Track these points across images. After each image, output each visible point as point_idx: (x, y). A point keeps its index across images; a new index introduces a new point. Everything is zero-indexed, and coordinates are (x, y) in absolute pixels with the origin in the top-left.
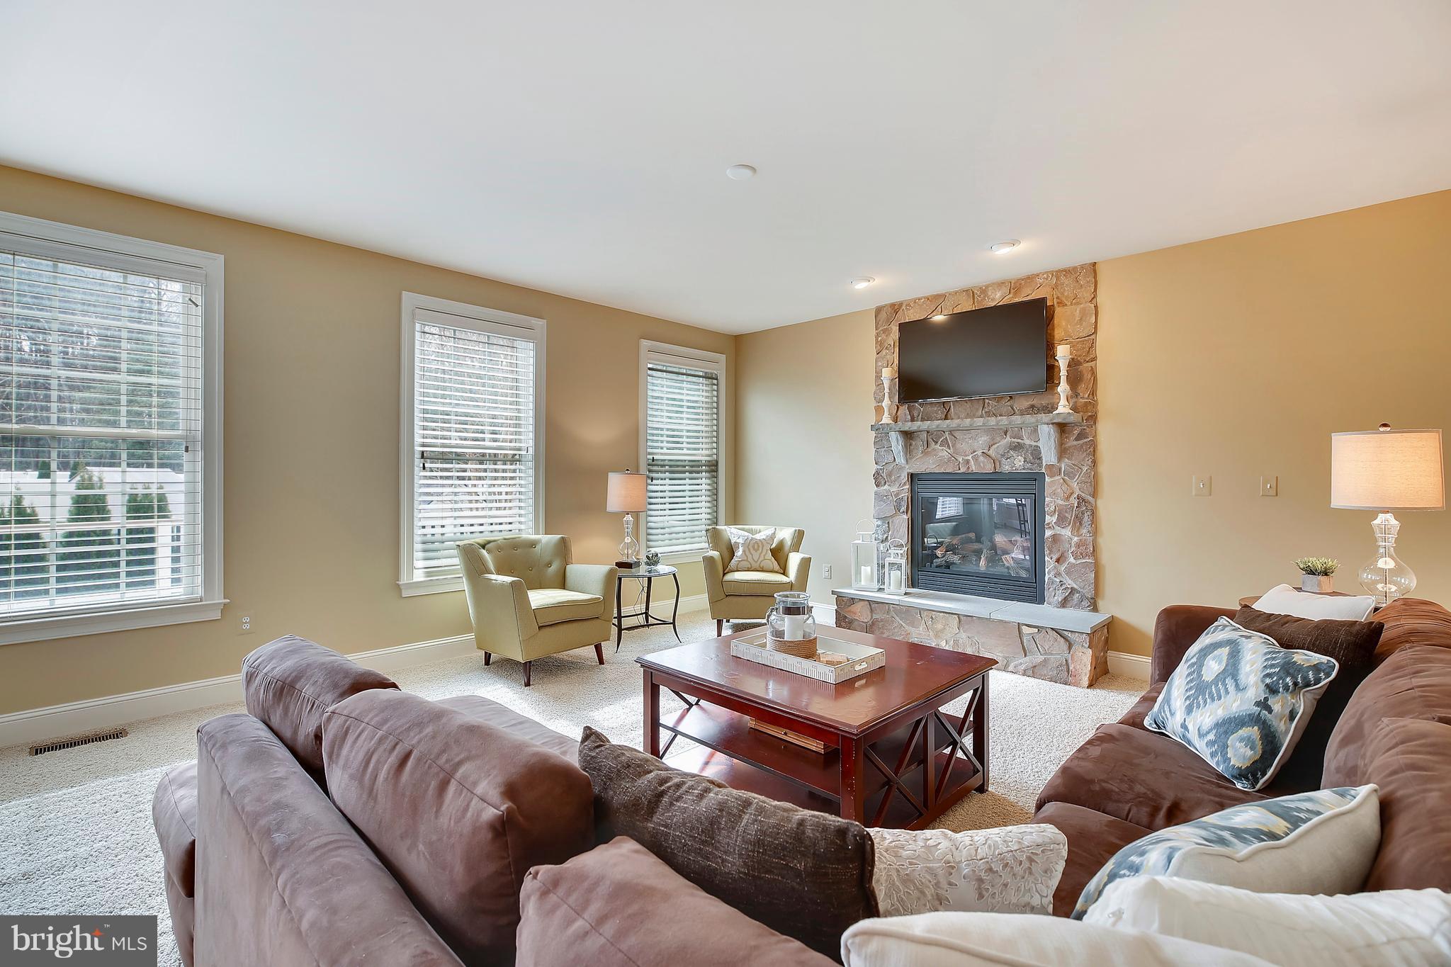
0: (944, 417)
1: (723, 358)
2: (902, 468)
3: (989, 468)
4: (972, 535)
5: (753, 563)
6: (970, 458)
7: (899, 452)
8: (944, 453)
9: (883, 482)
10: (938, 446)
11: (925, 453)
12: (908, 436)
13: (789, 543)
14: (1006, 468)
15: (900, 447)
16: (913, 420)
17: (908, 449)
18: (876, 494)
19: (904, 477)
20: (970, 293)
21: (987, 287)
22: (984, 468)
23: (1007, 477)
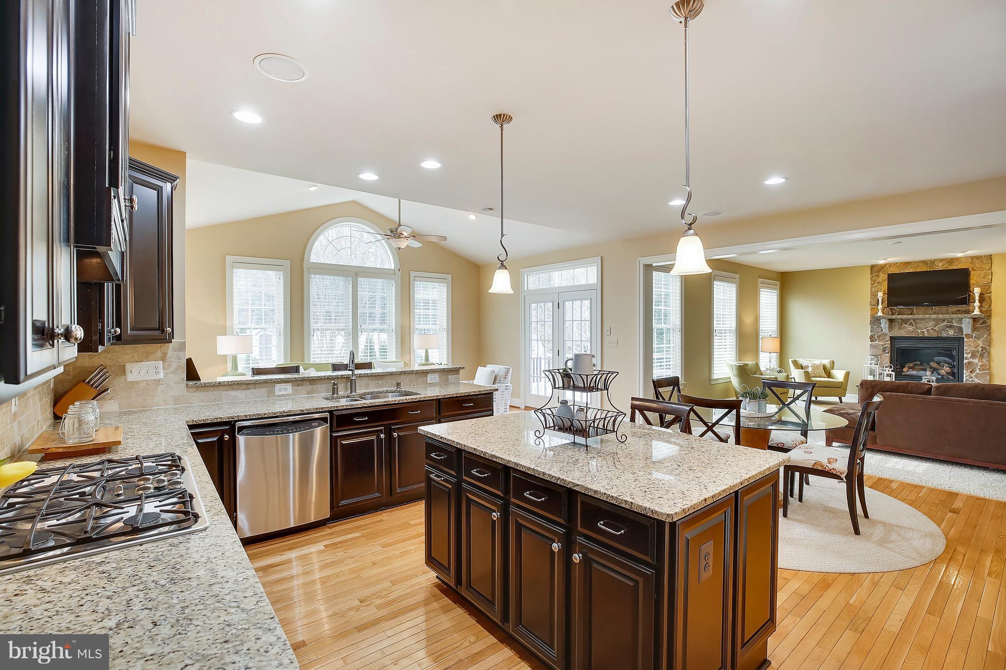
0: (910, 313)
1: (779, 282)
2: (886, 335)
3: (935, 335)
4: (919, 363)
5: (816, 374)
6: (925, 330)
7: (886, 328)
8: (911, 328)
9: (875, 340)
10: (907, 325)
11: (899, 328)
12: (891, 321)
13: (829, 366)
14: (944, 335)
15: (887, 326)
16: (893, 314)
17: (891, 327)
18: (871, 345)
19: (888, 338)
20: (924, 262)
21: (935, 260)
22: (932, 335)
23: (944, 339)
